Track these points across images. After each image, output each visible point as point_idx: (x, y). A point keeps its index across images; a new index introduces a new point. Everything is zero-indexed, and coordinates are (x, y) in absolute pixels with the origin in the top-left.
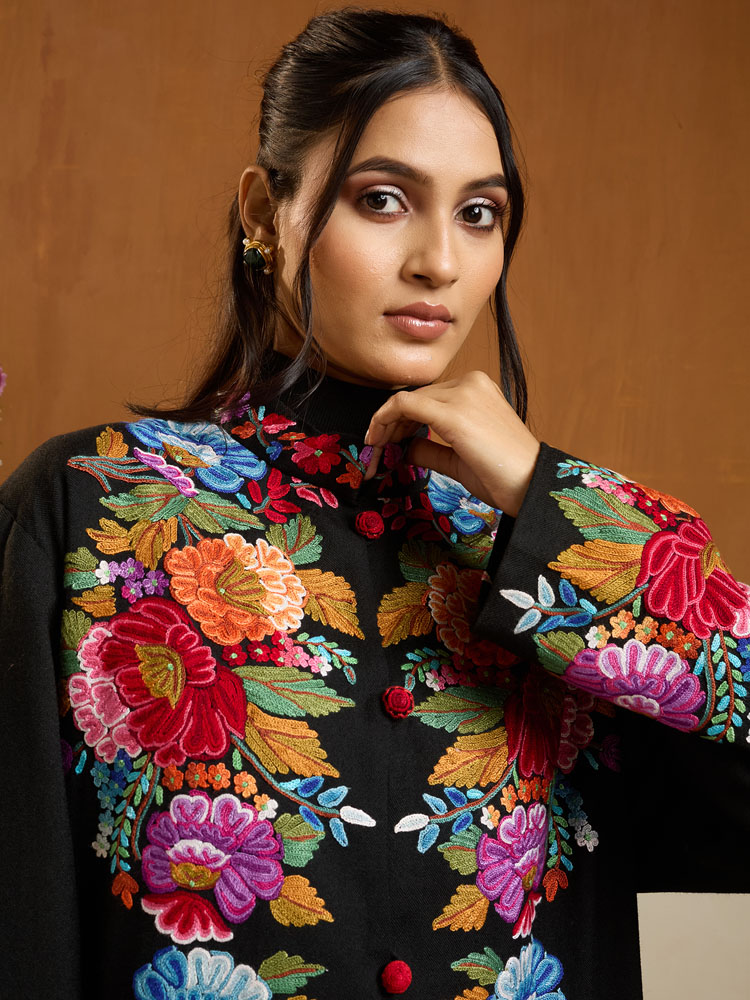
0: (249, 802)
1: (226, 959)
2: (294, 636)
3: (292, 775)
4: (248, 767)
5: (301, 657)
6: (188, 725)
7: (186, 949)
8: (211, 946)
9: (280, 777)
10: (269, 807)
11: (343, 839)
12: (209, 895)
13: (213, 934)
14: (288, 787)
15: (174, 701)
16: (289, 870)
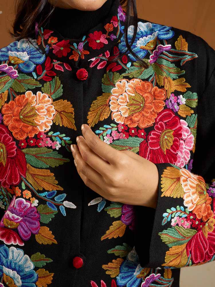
0: (28, 200)
1: (21, 252)
2: (47, 133)
3: (44, 191)
4: (27, 188)
5: (49, 142)
6: (9, 172)
7: (9, 246)
8: (17, 247)
9: (39, 191)
10: (36, 203)
11: (64, 214)
12: (16, 230)
13: (17, 243)
14: (43, 195)
15: (4, 164)
16: (42, 224)
